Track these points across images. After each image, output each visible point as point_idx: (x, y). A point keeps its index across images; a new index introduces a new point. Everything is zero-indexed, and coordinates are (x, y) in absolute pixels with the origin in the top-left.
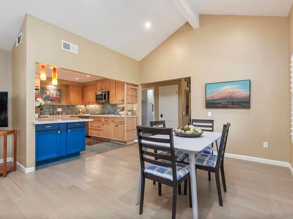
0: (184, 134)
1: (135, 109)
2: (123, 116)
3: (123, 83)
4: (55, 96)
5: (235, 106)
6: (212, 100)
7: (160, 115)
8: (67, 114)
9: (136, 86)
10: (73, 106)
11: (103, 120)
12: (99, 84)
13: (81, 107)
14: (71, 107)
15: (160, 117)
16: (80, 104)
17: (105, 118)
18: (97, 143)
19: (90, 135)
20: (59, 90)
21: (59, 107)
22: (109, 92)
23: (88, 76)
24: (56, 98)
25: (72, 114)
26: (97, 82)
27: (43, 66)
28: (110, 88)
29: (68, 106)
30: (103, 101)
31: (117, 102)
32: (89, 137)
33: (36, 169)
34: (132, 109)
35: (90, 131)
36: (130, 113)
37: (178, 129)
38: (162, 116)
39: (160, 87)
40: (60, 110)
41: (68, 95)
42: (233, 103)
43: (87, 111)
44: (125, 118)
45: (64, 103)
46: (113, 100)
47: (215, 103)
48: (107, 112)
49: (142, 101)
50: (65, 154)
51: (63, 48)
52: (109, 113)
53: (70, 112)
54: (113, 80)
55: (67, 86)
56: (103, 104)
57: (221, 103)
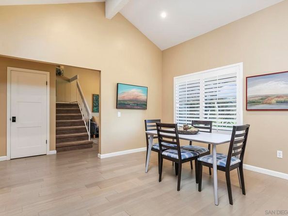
5: (139, 107)
6: (123, 101)
38: (14, 119)
39: (8, 69)
42: (137, 104)
47: (125, 104)
57: (129, 104)
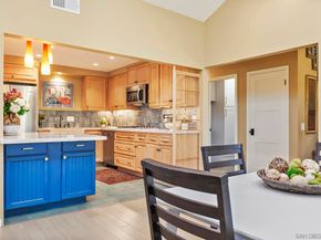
0: (285, 185)
1: (194, 118)
2: (171, 131)
3: (170, 67)
4: (63, 96)
7: (248, 129)
8: (83, 126)
9: (198, 71)
10: (92, 112)
11: (136, 138)
12: (132, 73)
13: (105, 115)
14: (88, 114)
15: (248, 134)
16: (102, 108)
17: (140, 134)
18: (125, 180)
19: (116, 164)
20: (70, 86)
21: (70, 114)
22: (147, 85)
23: (112, 58)
24: (66, 99)
25: (91, 126)
26: (129, 68)
27: (29, 43)
28: (150, 80)
29: (84, 113)
30: (139, 103)
31: (162, 105)
32: (116, 168)
33: (5, 223)
34: (190, 117)
35: (116, 157)
36: (185, 126)
37: (271, 167)
38: (252, 132)
39: (248, 74)
40: (70, 119)
41: (83, 94)
43: (115, 122)
44: (174, 136)
45: (77, 107)
46: (154, 102)
48: (146, 124)
49: (212, 102)
50: (58, 200)
51: (52, 5)
52: (149, 126)
53: (87, 122)
54: (155, 63)
55: (83, 78)
56: (139, 108)
